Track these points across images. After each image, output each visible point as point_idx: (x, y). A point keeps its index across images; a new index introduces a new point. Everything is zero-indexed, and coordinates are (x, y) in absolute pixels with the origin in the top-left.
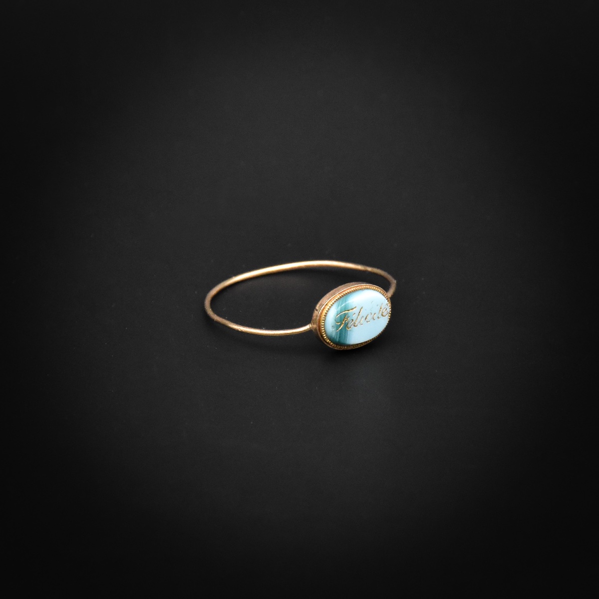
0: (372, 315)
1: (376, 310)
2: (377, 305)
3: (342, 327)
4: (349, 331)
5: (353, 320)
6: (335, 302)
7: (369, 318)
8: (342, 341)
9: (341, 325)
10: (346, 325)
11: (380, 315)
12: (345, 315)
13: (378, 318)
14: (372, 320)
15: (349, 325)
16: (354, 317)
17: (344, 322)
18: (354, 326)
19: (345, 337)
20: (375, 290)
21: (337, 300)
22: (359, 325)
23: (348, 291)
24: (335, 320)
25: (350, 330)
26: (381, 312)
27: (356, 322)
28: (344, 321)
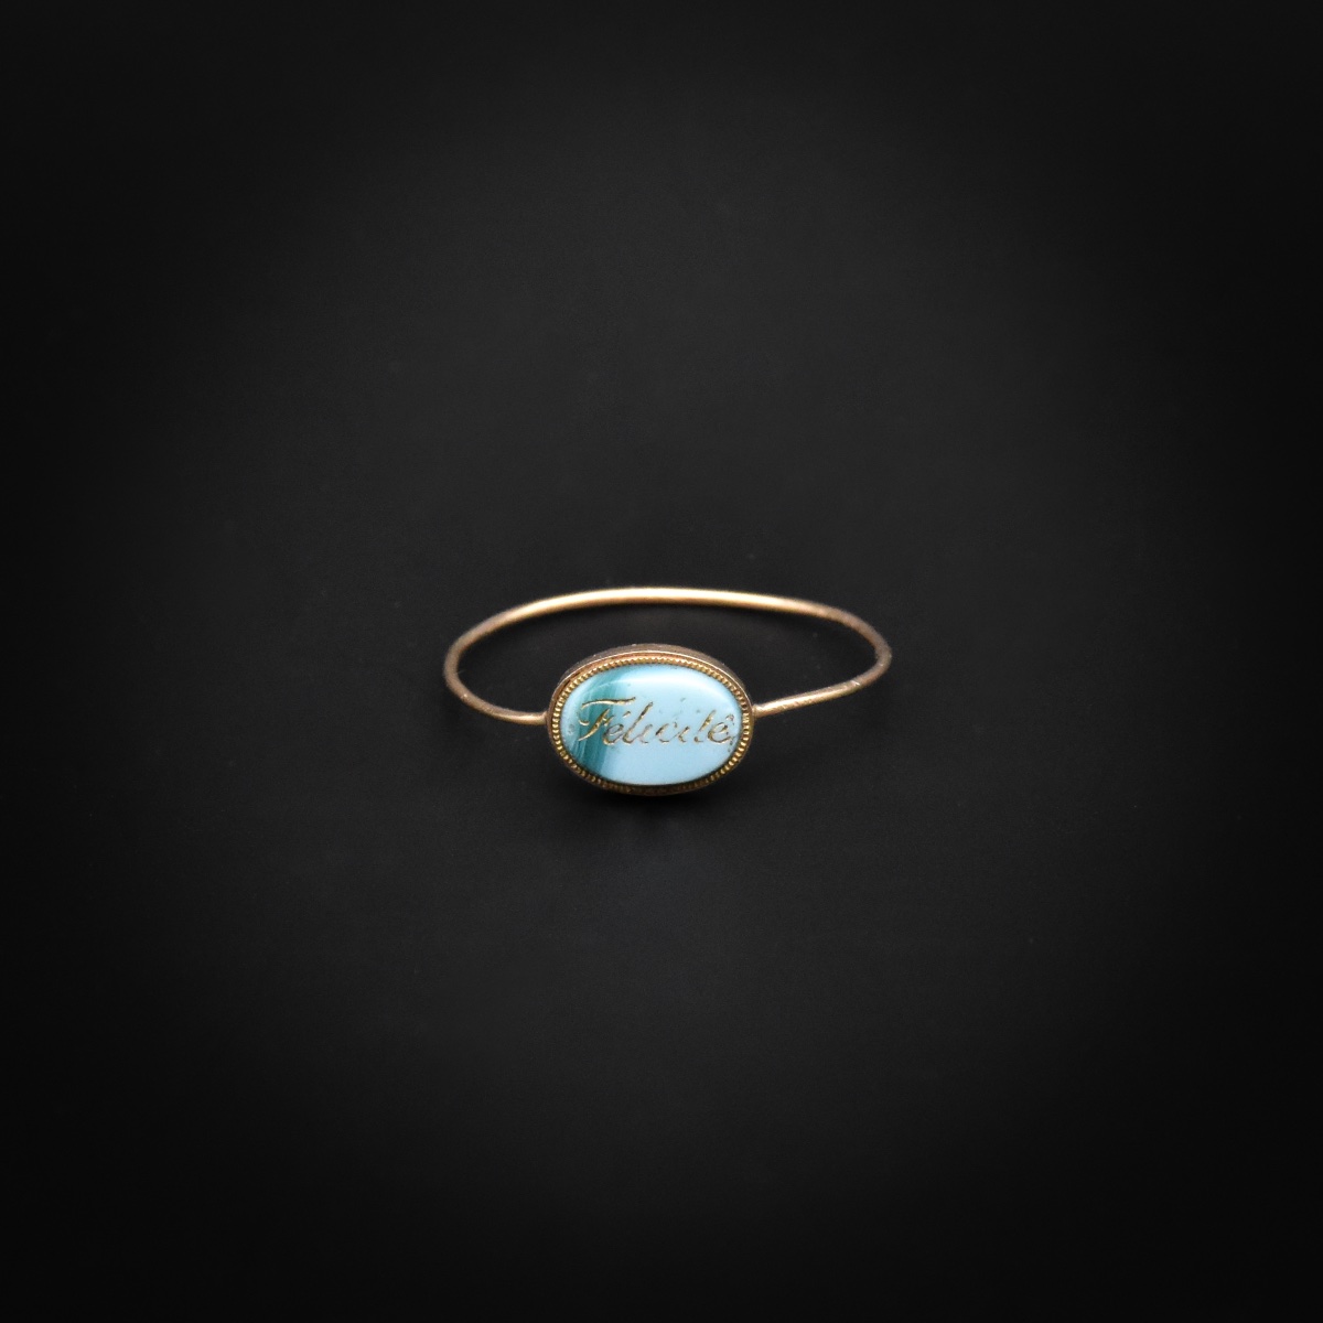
0: (677, 730)
1: (695, 721)
2: (698, 711)
3: (592, 733)
4: (608, 749)
5: (621, 726)
6: (595, 673)
7: (668, 733)
8: (591, 766)
9: (590, 728)
10: (605, 733)
11: (703, 735)
12: (605, 708)
13: (696, 739)
14: (677, 741)
15: (611, 735)
16: (627, 721)
17: (598, 724)
18: (625, 740)
19: (600, 758)
20: (711, 675)
21: (599, 670)
22: (637, 741)
23: (635, 659)
24: (579, 714)
25: (613, 747)
26: (706, 730)
27: (630, 733)
28: (599, 721)
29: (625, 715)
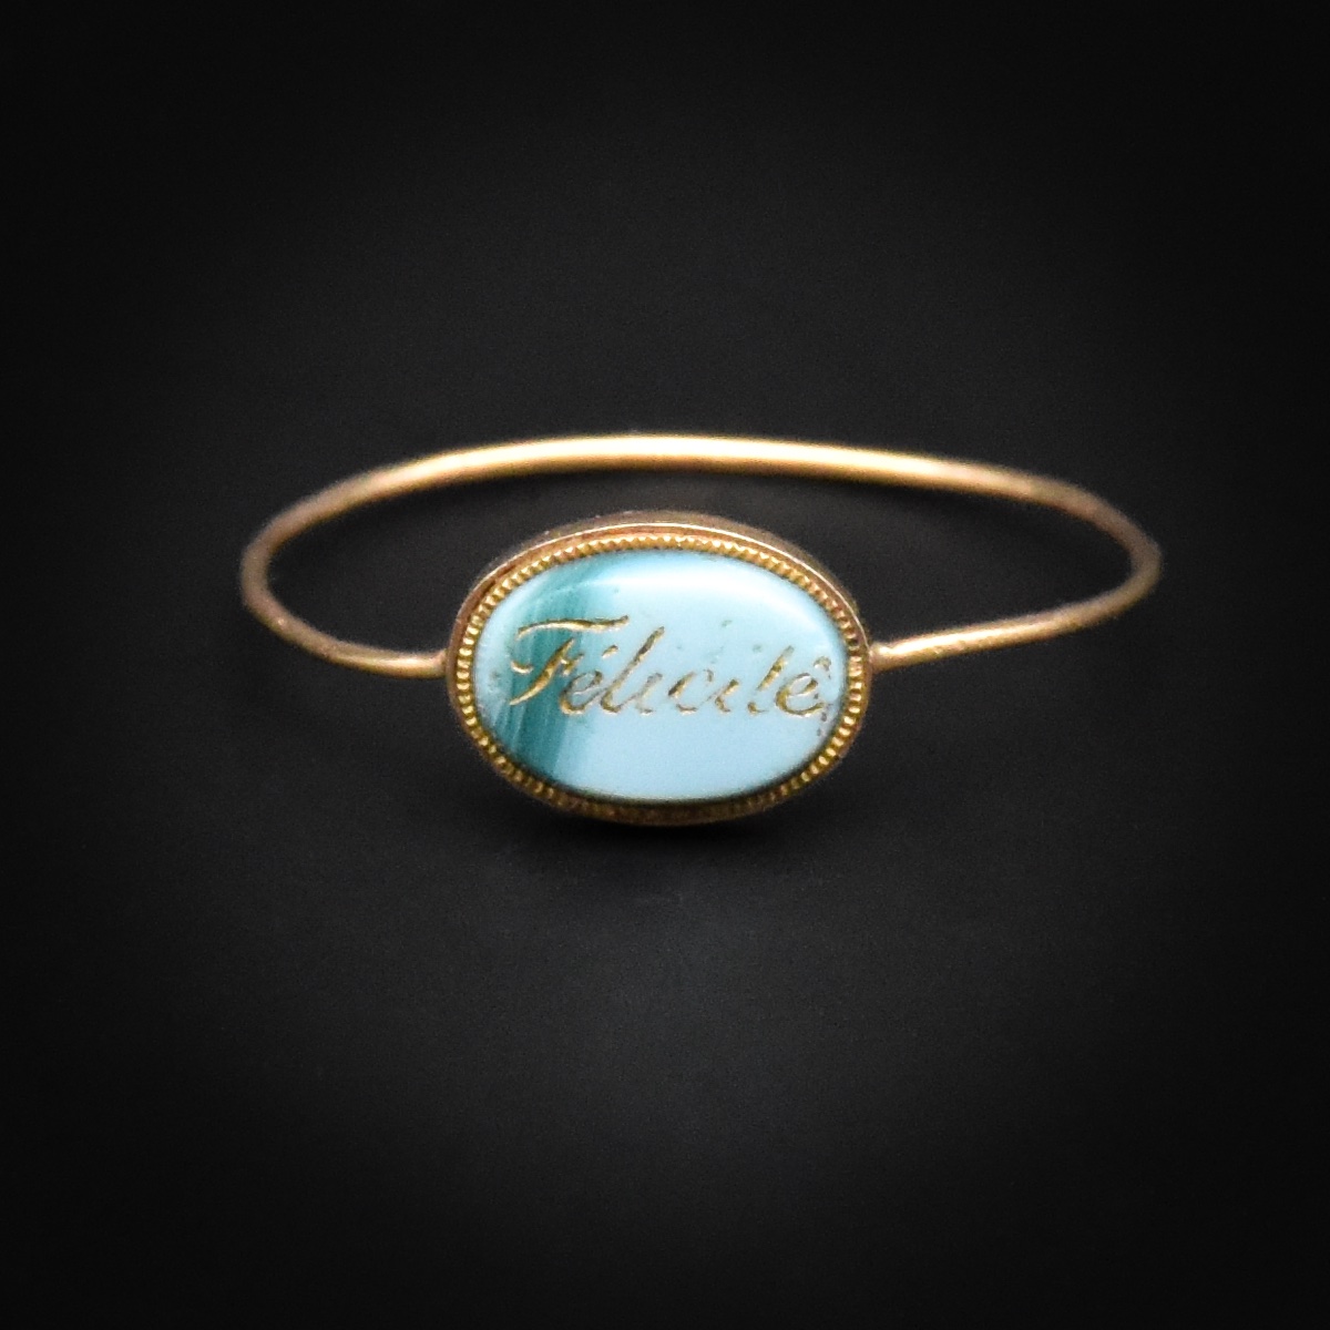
0: (713, 686)
1: (751, 668)
3: (537, 689)
4: (569, 723)
5: (598, 674)
6: (546, 566)
7: (694, 692)
8: (535, 758)
9: (533, 681)
10: (563, 690)
11: (766, 698)
12: (565, 637)
13: (751, 707)
14: (712, 709)
15: (577, 695)
16: (611, 665)
17: (550, 671)
18: (607, 707)
19: (552, 744)
20: (784, 576)
21: (556, 561)
22: (630, 707)
23: (630, 538)
24: (512, 652)
25: (581, 721)
26: (772, 688)
27: (615, 692)
28: (552, 663)
29: (606, 651)
